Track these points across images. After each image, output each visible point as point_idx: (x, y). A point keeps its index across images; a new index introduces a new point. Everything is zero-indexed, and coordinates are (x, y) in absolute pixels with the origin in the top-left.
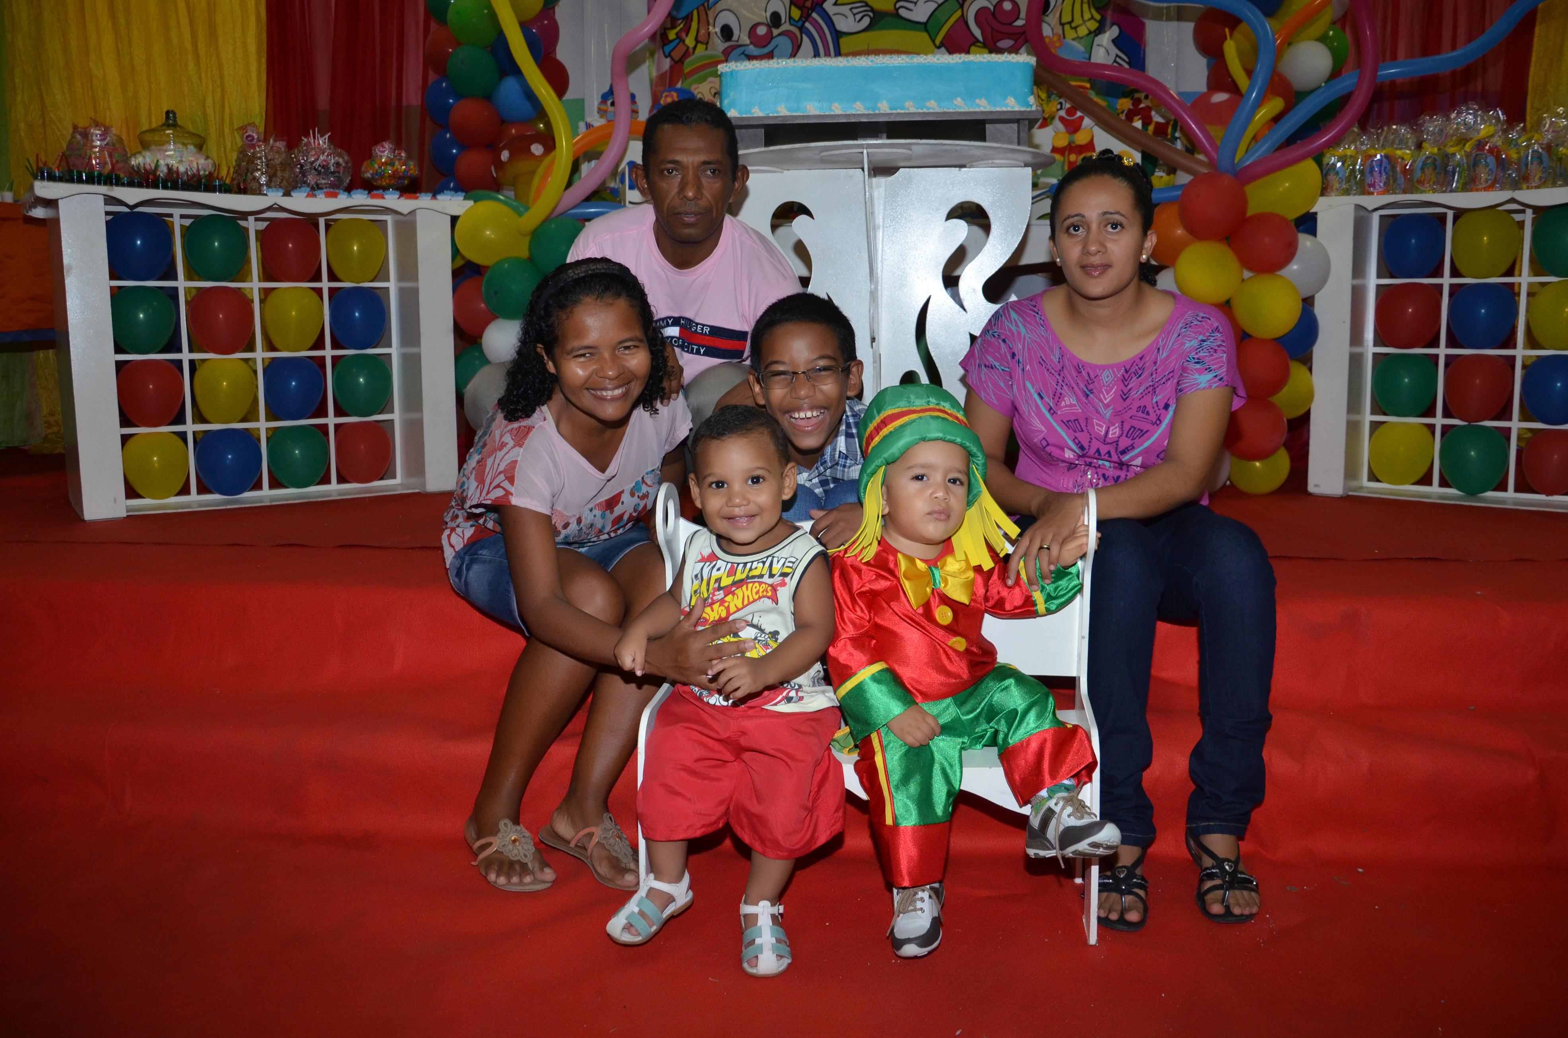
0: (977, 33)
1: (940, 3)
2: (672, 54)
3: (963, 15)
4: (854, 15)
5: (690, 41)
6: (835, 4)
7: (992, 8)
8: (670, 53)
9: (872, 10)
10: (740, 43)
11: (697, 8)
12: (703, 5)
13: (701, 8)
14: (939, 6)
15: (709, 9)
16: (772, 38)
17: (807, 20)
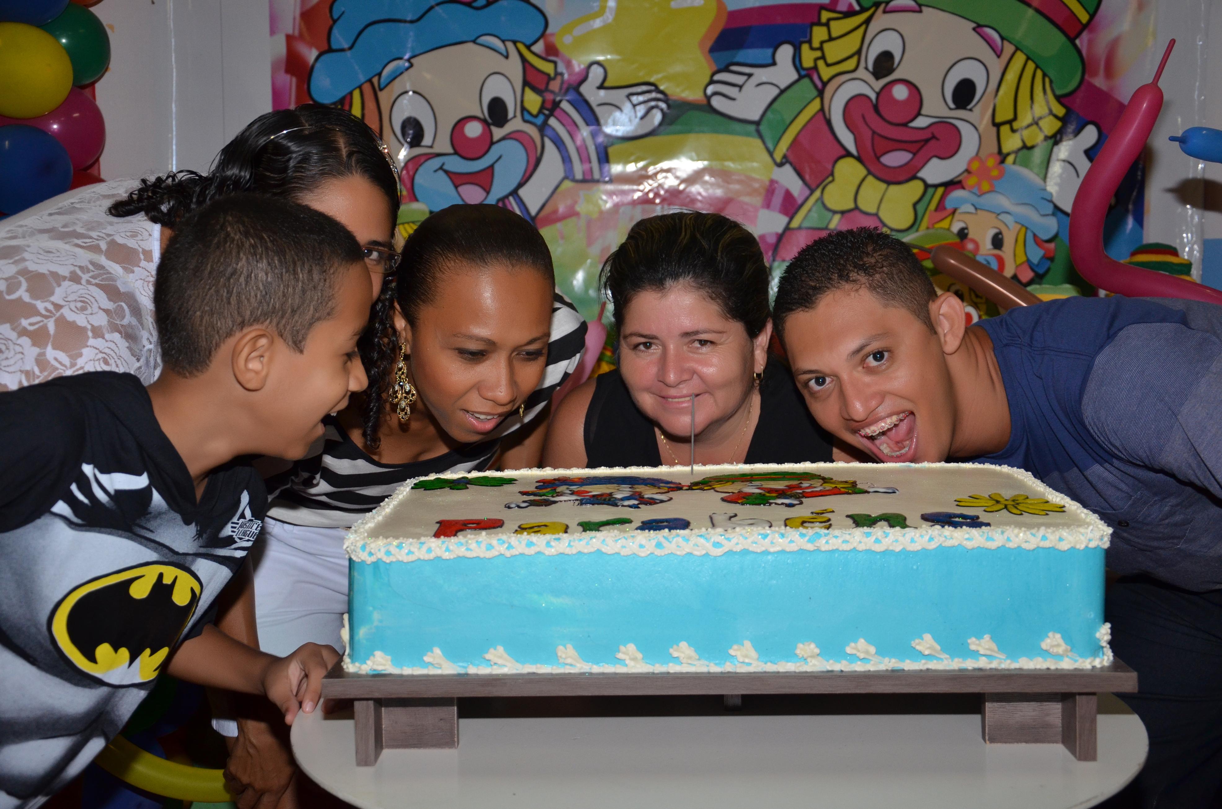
0: (848, 139)
1: (783, 86)
3: (822, 109)
4: (634, 106)
6: (601, 87)
7: (873, 96)
9: (666, 98)
10: (436, 150)
11: (360, 87)
12: (370, 81)
13: (367, 88)
14: (782, 92)
15: (381, 90)
16: (492, 143)
17: (552, 114)
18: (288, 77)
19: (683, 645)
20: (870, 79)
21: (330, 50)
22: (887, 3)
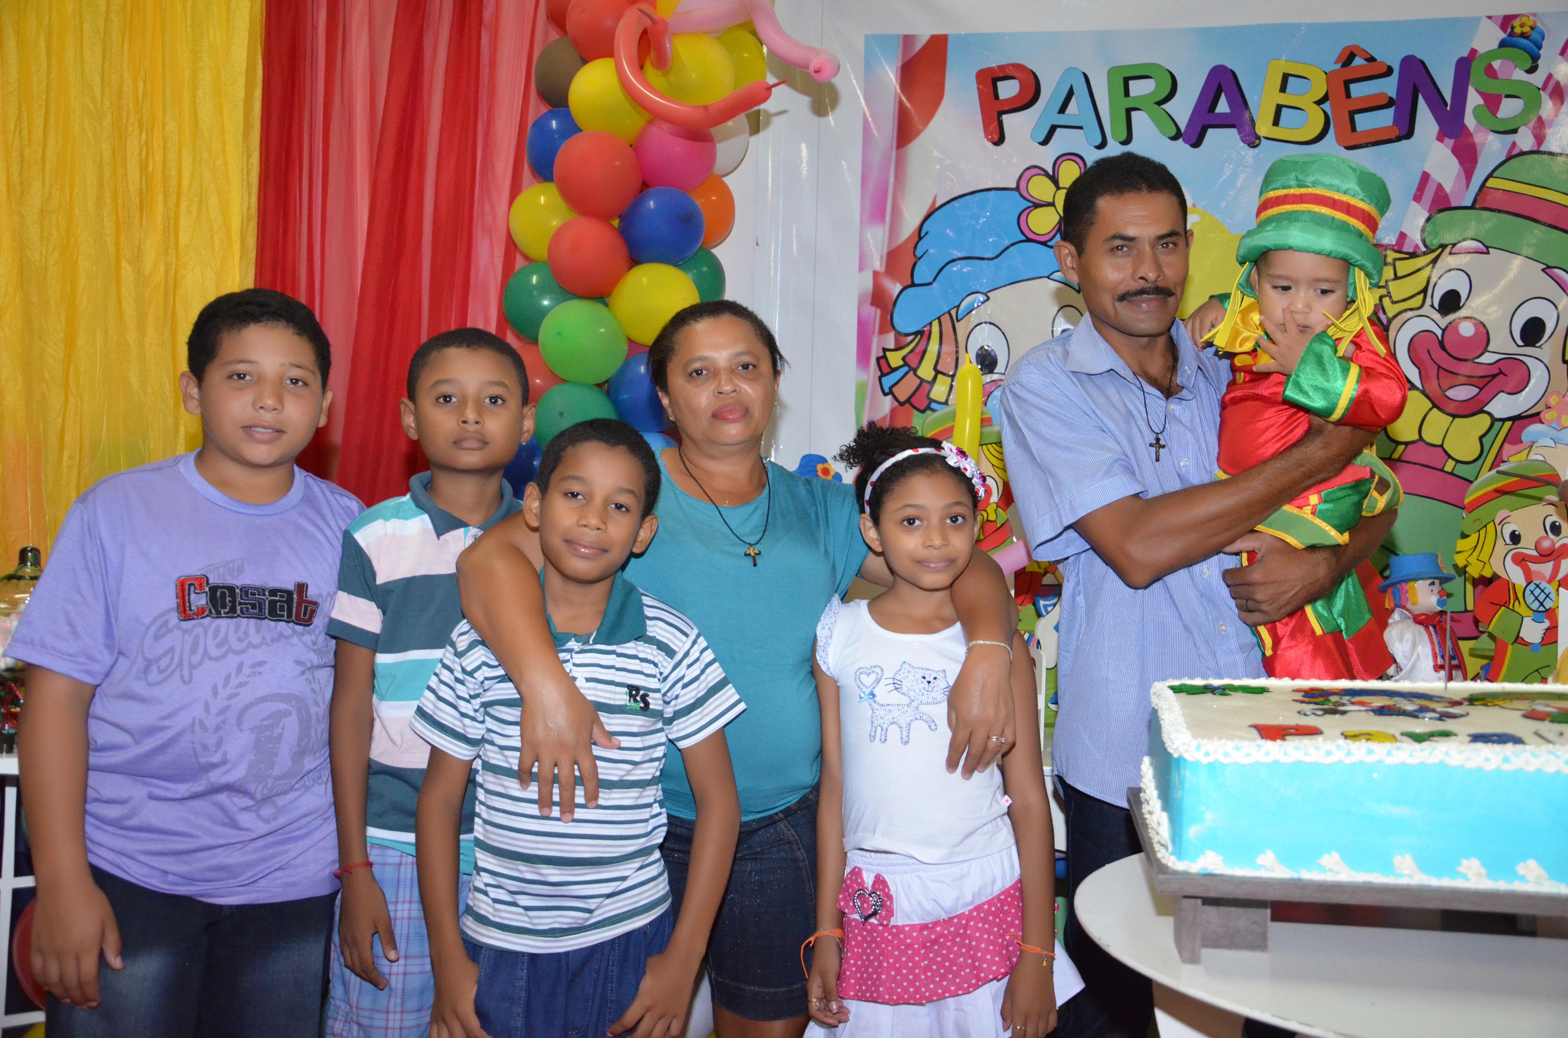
2: (894, 390)
5: (926, 371)
7: (1439, 333)
8: (891, 388)
11: (939, 318)
12: (949, 312)
13: (946, 320)
15: (958, 321)
18: (873, 308)
19: (1532, 863)
20: (1437, 316)
21: (913, 285)
22: (1454, 245)
